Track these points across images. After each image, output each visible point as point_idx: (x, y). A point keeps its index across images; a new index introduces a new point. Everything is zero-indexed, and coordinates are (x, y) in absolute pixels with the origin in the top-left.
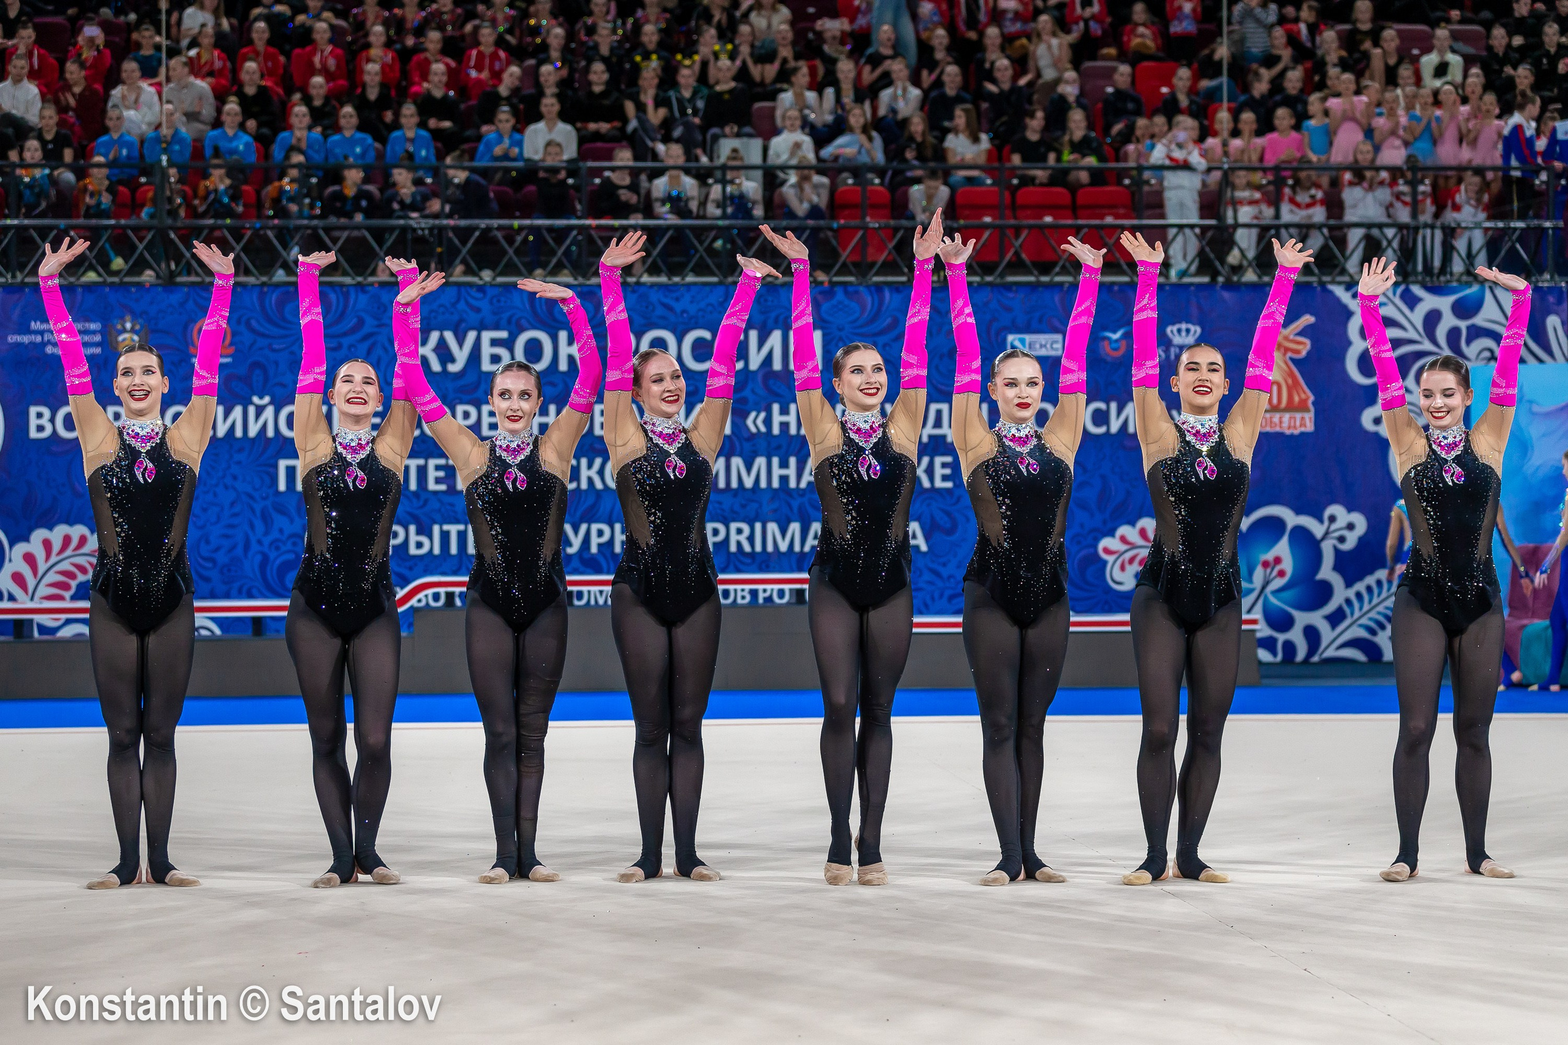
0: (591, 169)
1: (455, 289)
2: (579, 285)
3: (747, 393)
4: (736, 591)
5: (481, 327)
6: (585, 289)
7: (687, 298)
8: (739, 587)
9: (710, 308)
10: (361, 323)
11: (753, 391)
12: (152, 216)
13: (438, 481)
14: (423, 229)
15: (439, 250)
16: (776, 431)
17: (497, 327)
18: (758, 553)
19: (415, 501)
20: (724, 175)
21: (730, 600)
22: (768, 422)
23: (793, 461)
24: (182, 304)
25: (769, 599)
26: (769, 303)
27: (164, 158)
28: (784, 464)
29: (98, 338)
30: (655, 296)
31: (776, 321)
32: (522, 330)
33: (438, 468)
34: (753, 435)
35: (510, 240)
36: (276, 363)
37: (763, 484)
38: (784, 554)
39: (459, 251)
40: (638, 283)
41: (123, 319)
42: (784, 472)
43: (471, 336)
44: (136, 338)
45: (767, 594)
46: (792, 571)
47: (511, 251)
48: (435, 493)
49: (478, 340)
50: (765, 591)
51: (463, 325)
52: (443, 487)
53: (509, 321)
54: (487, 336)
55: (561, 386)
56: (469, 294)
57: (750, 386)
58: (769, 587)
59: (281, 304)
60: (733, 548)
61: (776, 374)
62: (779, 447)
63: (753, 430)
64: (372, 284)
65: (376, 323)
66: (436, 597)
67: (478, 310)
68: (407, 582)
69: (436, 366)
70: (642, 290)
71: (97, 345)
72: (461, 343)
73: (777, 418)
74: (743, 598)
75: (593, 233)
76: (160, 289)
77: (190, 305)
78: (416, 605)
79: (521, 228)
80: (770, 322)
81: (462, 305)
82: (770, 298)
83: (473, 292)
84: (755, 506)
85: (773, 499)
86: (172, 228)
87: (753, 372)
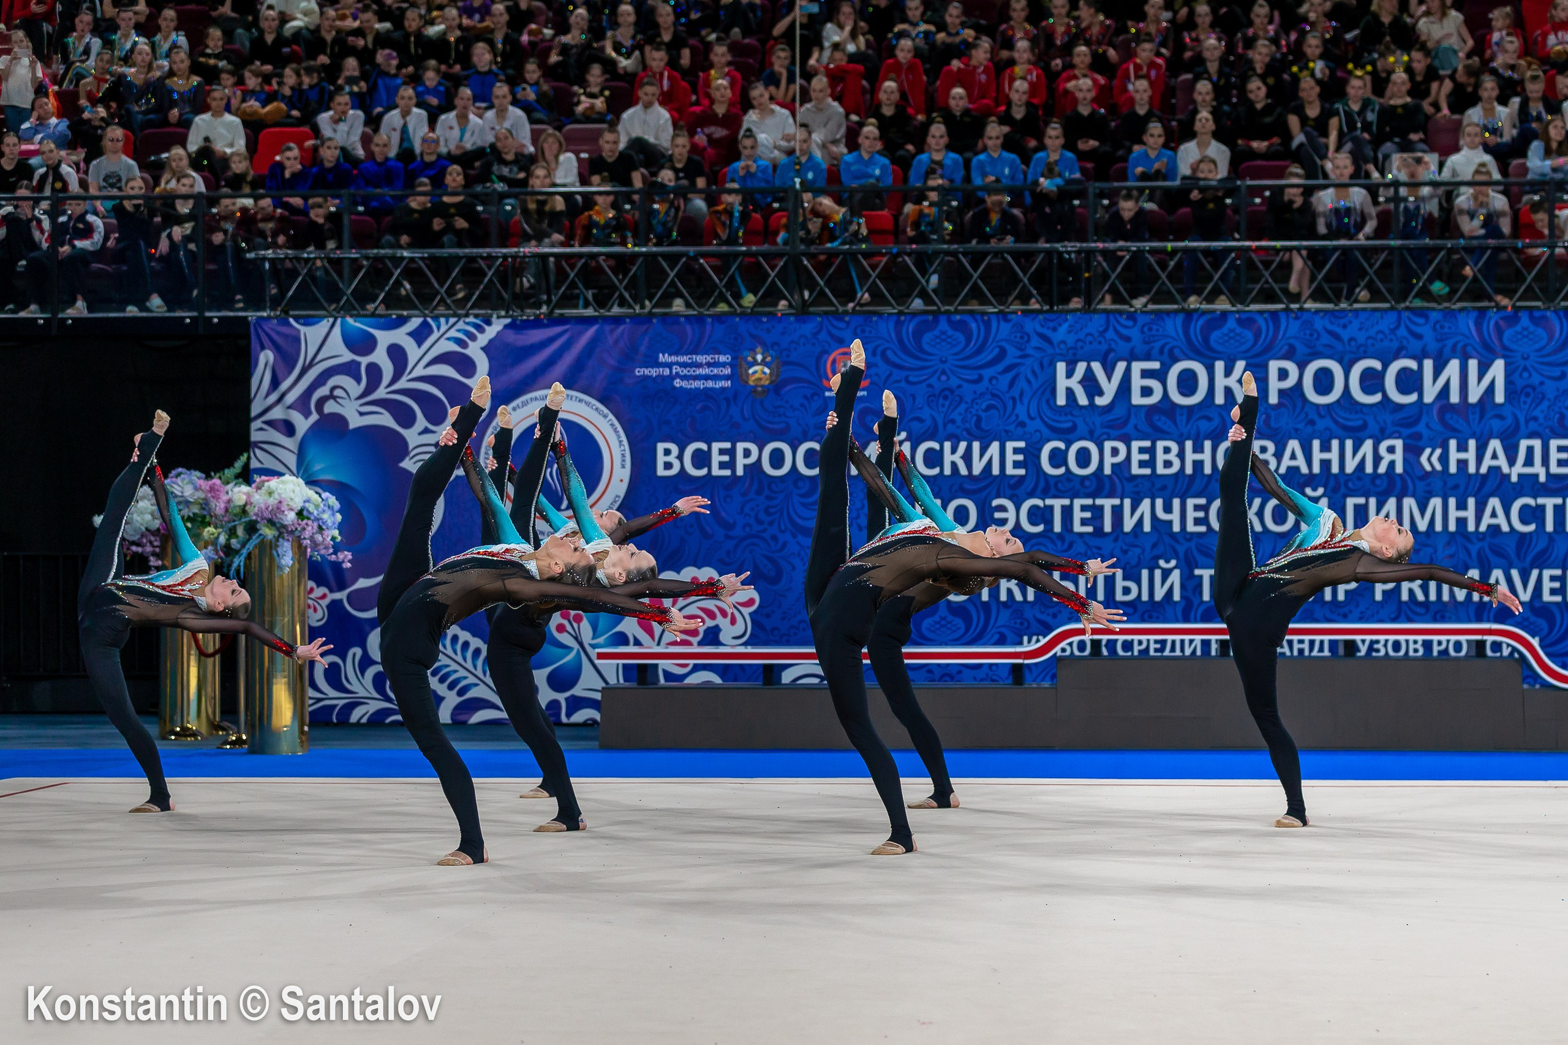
0: (1249, 187)
1: (1104, 316)
2: (1238, 312)
3: (1421, 428)
4: (1407, 641)
5: (1131, 357)
6: (1243, 316)
7: (1356, 324)
8: (1411, 638)
9: (1380, 336)
10: (1003, 353)
11: (1427, 425)
12: (785, 243)
13: (1084, 522)
14: (1069, 253)
15: (1087, 275)
16: (1453, 469)
17: (1148, 358)
18: (1432, 603)
19: (1059, 543)
20: (1396, 192)
21: (1402, 653)
22: (1444, 459)
23: (1471, 502)
24: (815, 335)
25: (1445, 652)
26: (1446, 330)
27: (797, 180)
28: (1462, 506)
29: (727, 371)
30: (1319, 323)
31: (1454, 348)
32: (1176, 360)
33: (1084, 508)
34: (1427, 474)
35: (1163, 265)
36: (914, 397)
37: (1438, 527)
38: (1461, 603)
39: (1109, 277)
40: (1301, 309)
41: (753, 351)
42: (1462, 514)
43: (1121, 366)
44: (767, 370)
45: (1443, 647)
46: (1470, 621)
47: (1163, 276)
48: (1081, 535)
49: (1128, 370)
50: (1440, 643)
51: (1112, 355)
52: (1089, 529)
53: (1161, 351)
54: (1137, 367)
55: (1216, 421)
56: (1118, 322)
57: (1425, 419)
58: (1443, 638)
59: (918, 334)
60: (1405, 597)
61: (1453, 407)
62: (1456, 487)
63: (1428, 468)
64: (1015, 312)
65: (1019, 353)
66: (1082, 646)
67: (1128, 339)
68: (1051, 630)
69: (1083, 400)
70: (1306, 316)
71: (726, 378)
72: (1109, 374)
73: (1454, 456)
74: (1416, 651)
75: (1253, 255)
76: (792, 319)
77: (823, 336)
78: (1059, 654)
79: (1175, 251)
80: (1447, 350)
81: (1111, 334)
82: (1447, 325)
83: (1123, 320)
84: (1429, 550)
85: (1448, 544)
86: (804, 254)
87: (1427, 405)
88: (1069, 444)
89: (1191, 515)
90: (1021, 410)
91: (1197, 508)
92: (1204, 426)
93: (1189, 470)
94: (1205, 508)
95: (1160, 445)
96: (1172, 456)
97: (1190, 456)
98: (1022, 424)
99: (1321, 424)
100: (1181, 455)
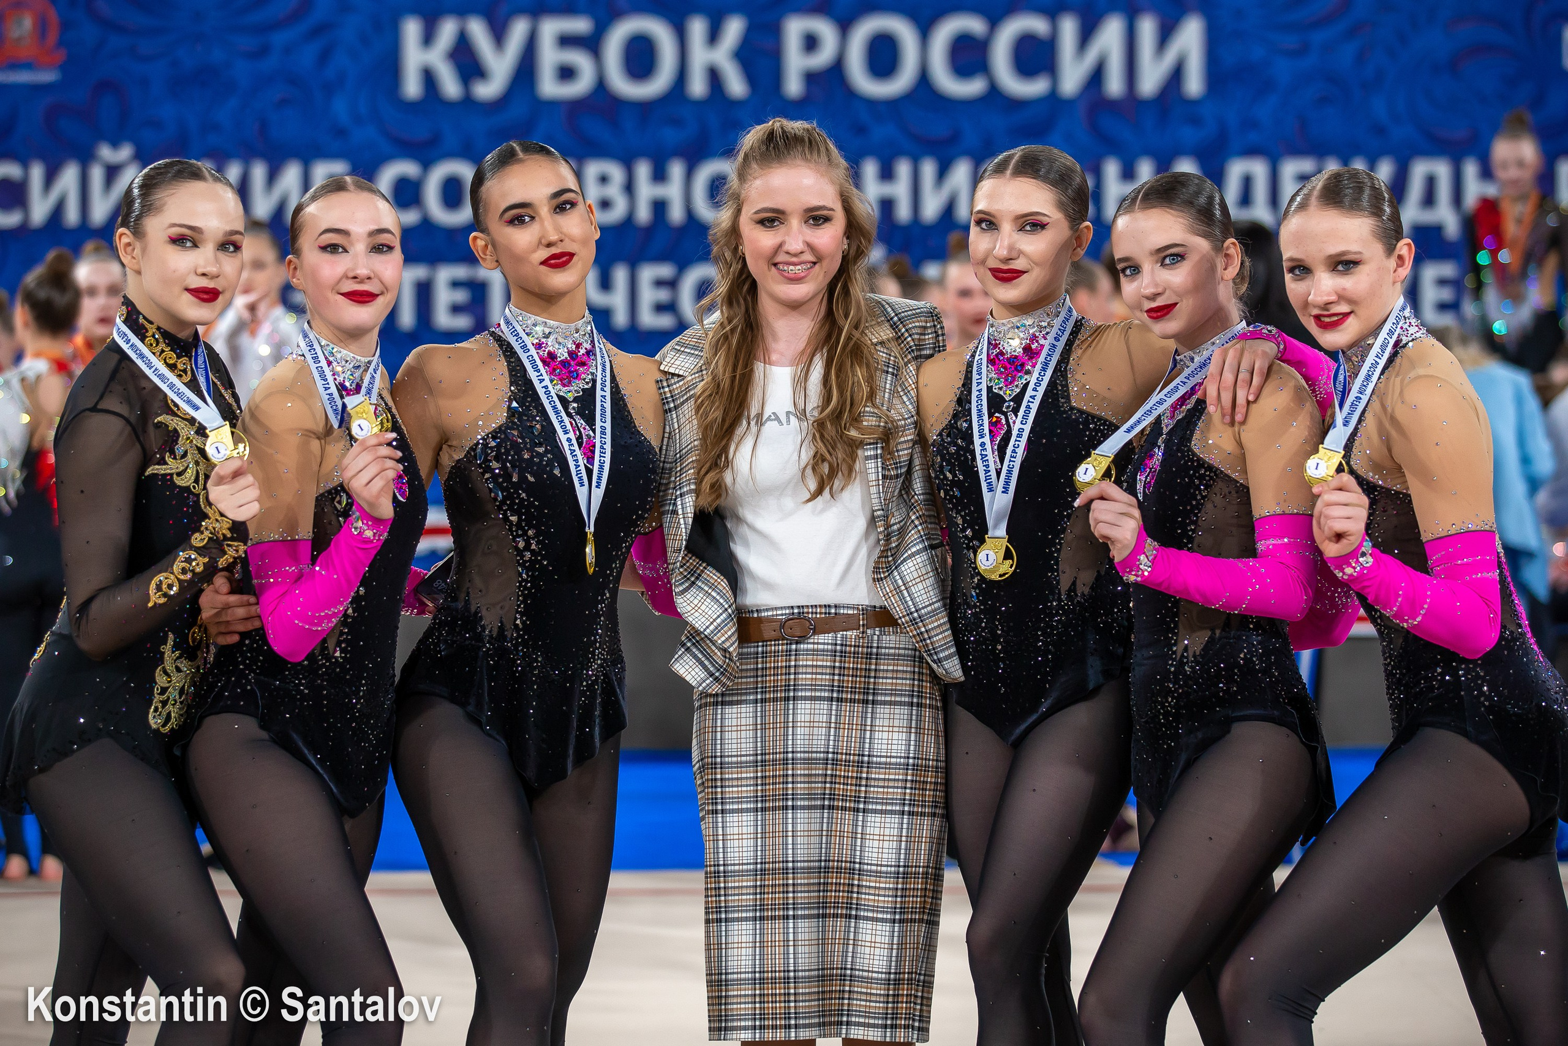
5: (539, 12)
13: (456, 309)
17: (570, 13)
32: (619, 18)
33: (455, 284)
36: (147, 84)
43: (521, 27)
49: (534, 35)
51: (504, 5)
54: (550, 28)
57: (1062, 125)
61: (1111, 105)
69: (451, 89)
72: (498, 41)
73: (1114, 188)
80: (1100, 3)
88: (427, 164)
89: (648, 296)
90: (340, 107)
91: (659, 283)
92: (670, 136)
93: (643, 214)
94: (672, 284)
95: (593, 169)
96: (614, 191)
97: (646, 190)
98: (340, 132)
99: (881, 132)
100: (629, 188)
